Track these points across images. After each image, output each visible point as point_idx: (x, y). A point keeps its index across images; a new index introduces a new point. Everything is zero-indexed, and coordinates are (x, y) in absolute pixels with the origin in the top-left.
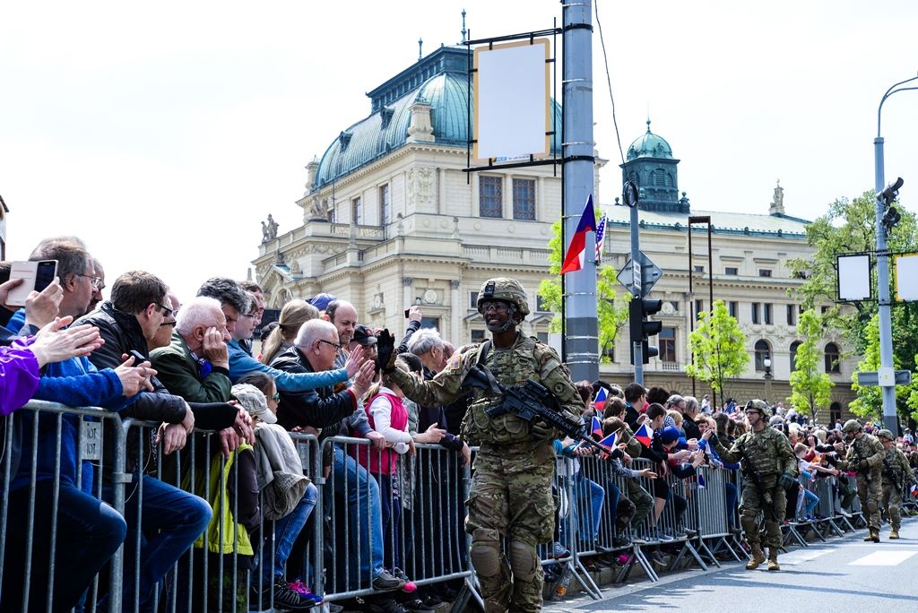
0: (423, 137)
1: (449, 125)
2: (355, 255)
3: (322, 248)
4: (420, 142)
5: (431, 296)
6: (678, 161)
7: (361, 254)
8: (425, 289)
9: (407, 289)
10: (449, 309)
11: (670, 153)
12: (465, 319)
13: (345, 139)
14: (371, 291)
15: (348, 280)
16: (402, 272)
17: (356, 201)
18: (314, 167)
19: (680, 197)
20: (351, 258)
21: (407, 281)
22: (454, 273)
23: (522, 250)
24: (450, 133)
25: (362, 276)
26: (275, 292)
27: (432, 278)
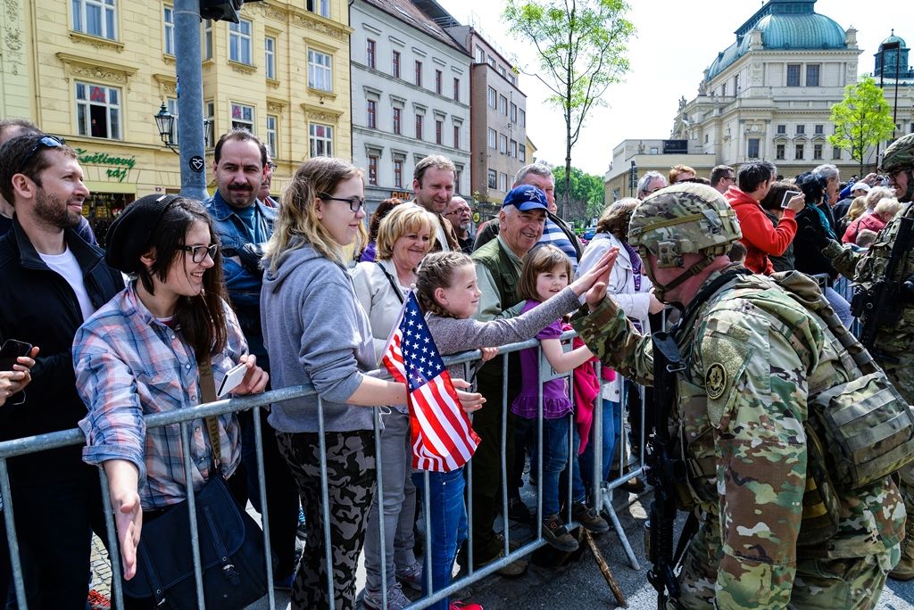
0: (756, 47)
1: (772, 40)
2: (718, 110)
3: (703, 109)
4: (754, 50)
5: (755, 128)
6: (909, 50)
7: (721, 110)
8: (752, 125)
9: (742, 125)
10: (765, 134)
11: (905, 46)
12: (774, 140)
13: (721, 56)
14: (725, 128)
15: (714, 123)
16: (739, 117)
17: (724, 85)
18: (707, 71)
19: (909, 69)
20: (716, 112)
21: (742, 121)
22: (768, 116)
23: (808, 101)
24: (771, 44)
25: (721, 121)
26: (683, 133)
27: (755, 119)
